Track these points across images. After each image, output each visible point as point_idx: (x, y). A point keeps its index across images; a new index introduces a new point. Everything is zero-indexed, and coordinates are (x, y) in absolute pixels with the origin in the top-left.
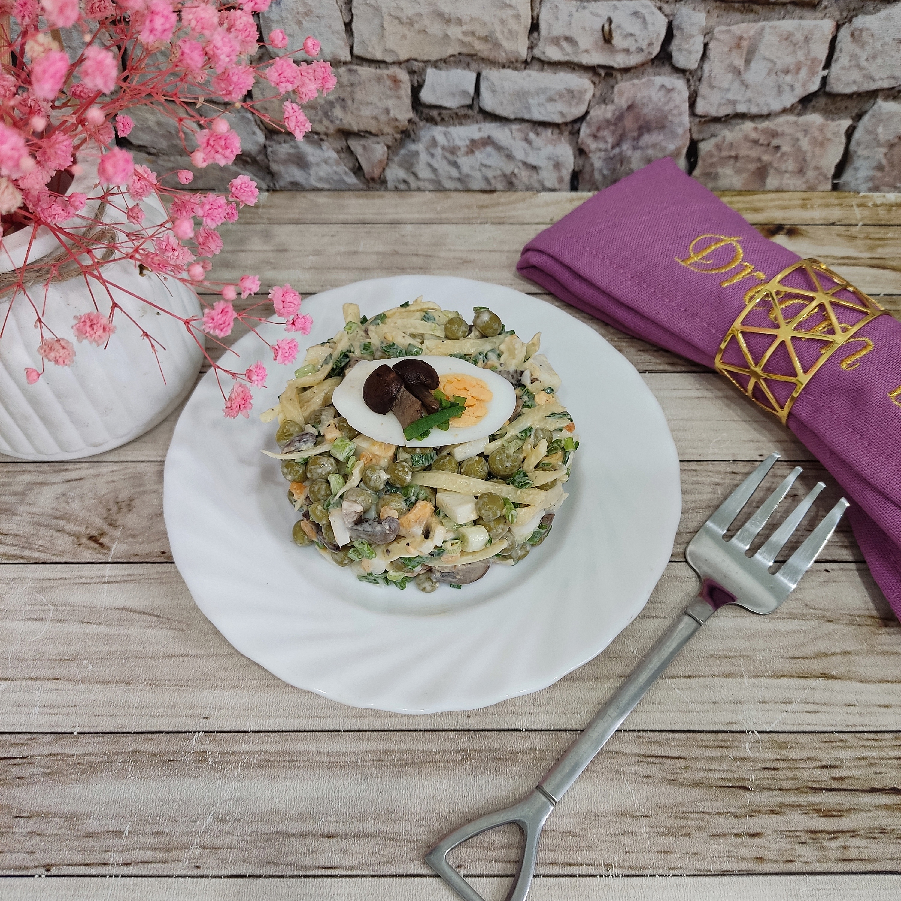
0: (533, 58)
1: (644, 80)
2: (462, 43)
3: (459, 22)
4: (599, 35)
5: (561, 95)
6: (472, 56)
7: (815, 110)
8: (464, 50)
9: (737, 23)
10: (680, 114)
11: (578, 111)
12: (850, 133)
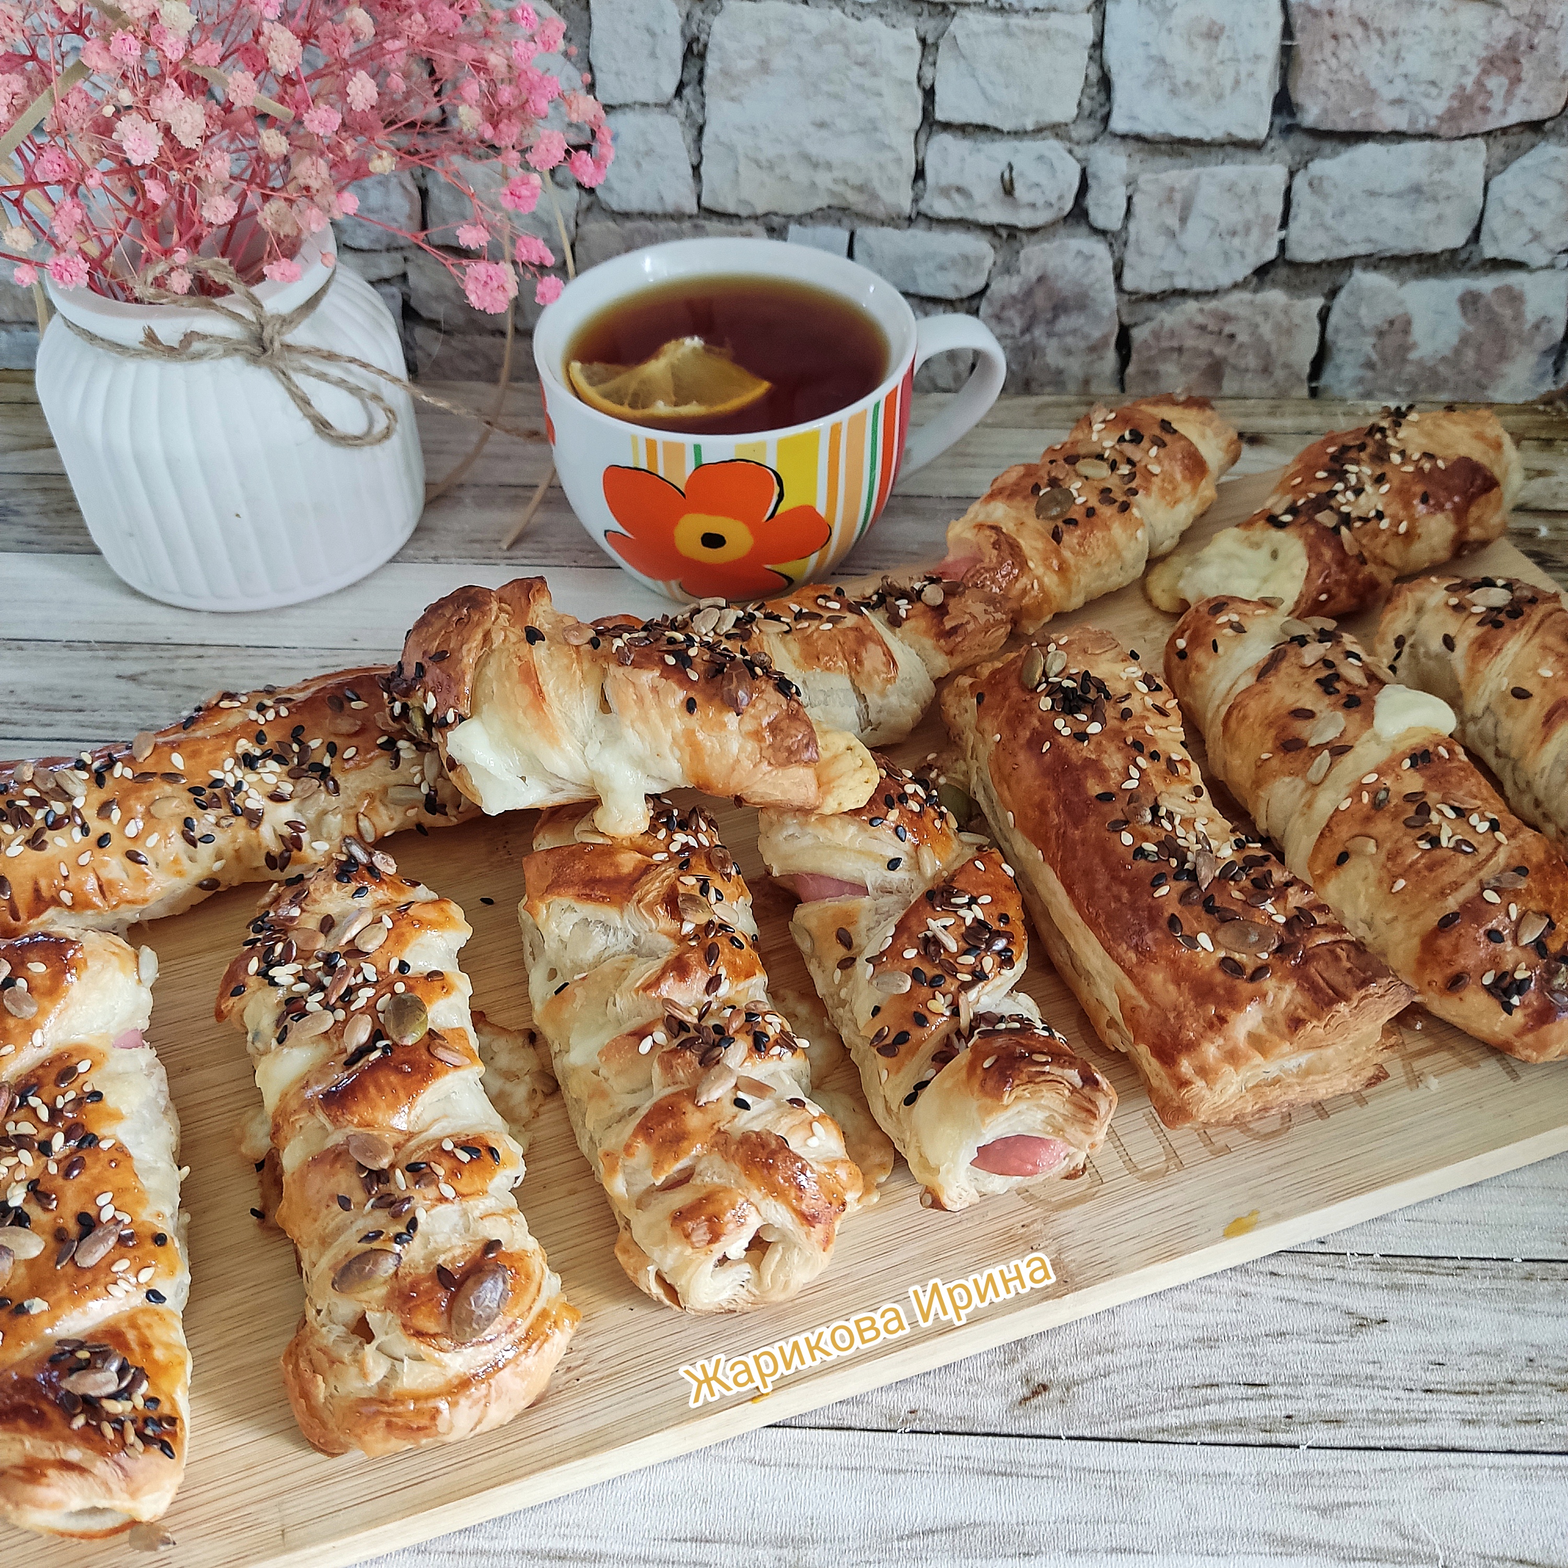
0: (919, 214)
1: (1056, 243)
2: (832, 193)
3: (829, 166)
4: (998, 185)
5: (954, 262)
6: (844, 209)
7: (1274, 284)
8: (835, 202)
9: (1166, 170)
10: (1104, 290)
11: (976, 284)
12: (1324, 316)
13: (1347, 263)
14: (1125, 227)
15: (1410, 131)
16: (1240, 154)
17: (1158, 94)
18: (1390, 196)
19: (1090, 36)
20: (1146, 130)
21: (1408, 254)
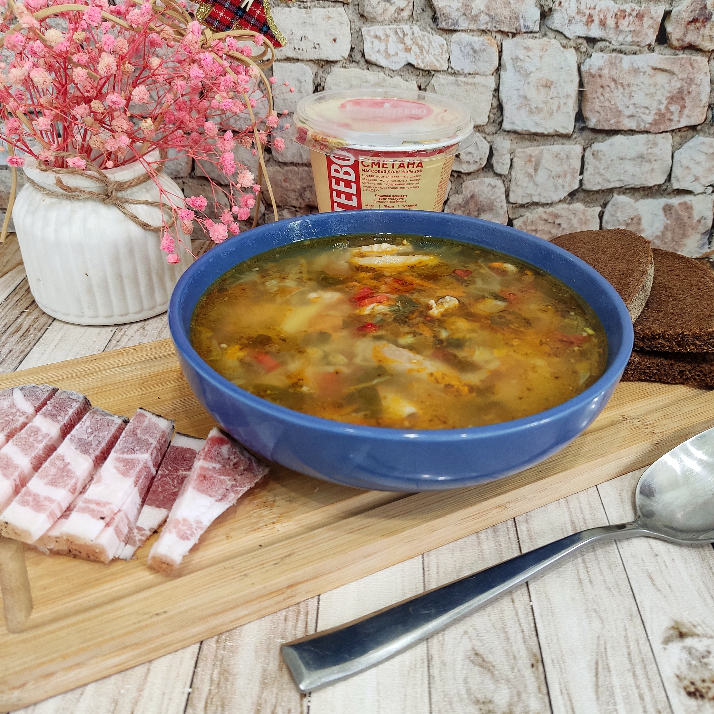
1: (478, 180)
7: (578, 200)
9: (528, 147)
10: (501, 202)
12: (601, 216)
13: (611, 191)
14: (510, 173)
15: (637, 130)
16: (561, 140)
17: (524, 113)
18: (630, 159)
19: (493, 86)
20: (518, 129)
21: (638, 187)
